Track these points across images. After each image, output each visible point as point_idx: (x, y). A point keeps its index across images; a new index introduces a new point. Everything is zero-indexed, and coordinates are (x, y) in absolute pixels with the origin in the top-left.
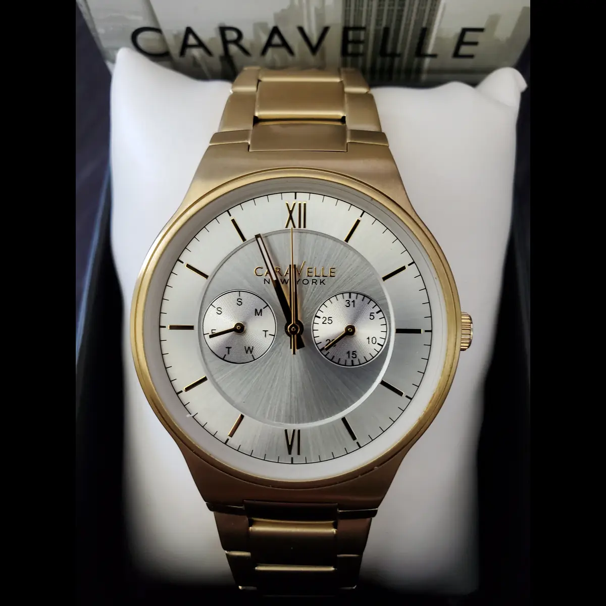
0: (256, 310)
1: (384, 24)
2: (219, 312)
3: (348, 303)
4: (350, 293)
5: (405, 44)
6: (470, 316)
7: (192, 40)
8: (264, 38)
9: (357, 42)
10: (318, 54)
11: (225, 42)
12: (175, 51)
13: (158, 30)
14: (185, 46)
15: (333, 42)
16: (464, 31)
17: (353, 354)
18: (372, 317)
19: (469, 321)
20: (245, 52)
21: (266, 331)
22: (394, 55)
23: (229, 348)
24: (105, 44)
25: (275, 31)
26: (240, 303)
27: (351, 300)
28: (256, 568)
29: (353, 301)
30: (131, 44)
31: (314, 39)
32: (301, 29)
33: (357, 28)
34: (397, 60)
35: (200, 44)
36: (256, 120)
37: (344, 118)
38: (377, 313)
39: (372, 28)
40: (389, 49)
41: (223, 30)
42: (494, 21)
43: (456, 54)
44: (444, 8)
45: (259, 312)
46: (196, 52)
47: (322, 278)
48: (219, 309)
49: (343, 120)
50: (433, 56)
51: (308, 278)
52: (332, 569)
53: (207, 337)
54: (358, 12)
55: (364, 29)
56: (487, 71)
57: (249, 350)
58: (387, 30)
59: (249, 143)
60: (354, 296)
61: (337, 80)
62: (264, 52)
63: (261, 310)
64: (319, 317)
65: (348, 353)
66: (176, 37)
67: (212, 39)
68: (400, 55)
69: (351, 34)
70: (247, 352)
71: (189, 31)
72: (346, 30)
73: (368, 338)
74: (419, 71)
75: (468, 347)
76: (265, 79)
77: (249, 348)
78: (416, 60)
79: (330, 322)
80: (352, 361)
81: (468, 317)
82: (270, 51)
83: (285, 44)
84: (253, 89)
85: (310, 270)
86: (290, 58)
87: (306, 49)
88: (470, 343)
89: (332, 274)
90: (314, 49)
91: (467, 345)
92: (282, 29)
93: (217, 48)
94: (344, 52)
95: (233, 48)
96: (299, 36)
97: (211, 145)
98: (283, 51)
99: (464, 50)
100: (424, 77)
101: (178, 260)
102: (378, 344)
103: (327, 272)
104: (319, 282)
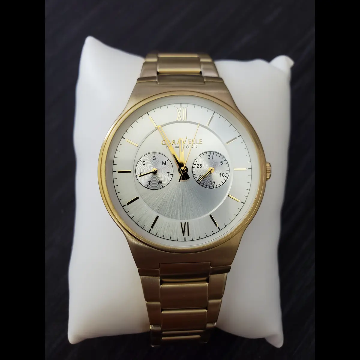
0: (163, 162)
2: (144, 163)
3: (209, 157)
4: (210, 152)
6: (269, 163)
17: (213, 182)
18: (222, 163)
19: (269, 166)
21: (168, 173)
23: (149, 182)
26: (154, 159)
27: (211, 155)
36: (158, 73)
37: (201, 72)
38: (224, 161)
47: (196, 145)
48: (144, 162)
51: (189, 145)
53: (138, 176)
57: (160, 182)
59: (157, 81)
60: (212, 153)
63: (165, 162)
64: (195, 165)
65: (211, 182)
70: (159, 184)
73: (220, 174)
75: (269, 179)
76: (161, 56)
77: (160, 181)
79: (201, 167)
80: (213, 186)
81: (269, 164)
84: (155, 60)
85: (190, 141)
88: (270, 177)
89: (201, 143)
91: (268, 178)
97: (137, 82)
101: (122, 137)
102: (225, 177)
103: (198, 142)
104: (194, 147)
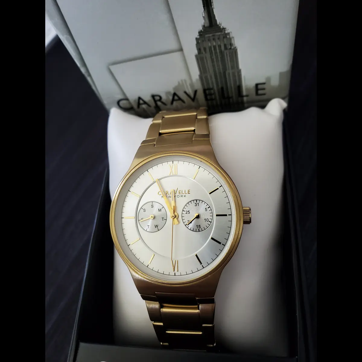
0: (159, 209)
1: (220, 86)
4: (196, 200)
5: (233, 92)
7: (141, 102)
8: (171, 98)
9: (211, 94)
10: (195, 101)
11: (155, 101)
12: (135, 106)
13: (127, 99)
14: (139, 104)
15: (201, 96)
16: (257, 85)
17: (199, 226)
18: (206, 210)
20: (164, 103)
21: (163, 218)
22: (229, 98)
23: (148, 226)
24: (107, 107)
25: (175, 94)
26: (152, 207)
27: (197, 203)
28: (166, 332)
29: (198, 204)
30: (118, 106)
31: (192, 95)
32: (185, 92)
33: (209, 89)
34: (231, 100)
35: (145, 103)
36: (160, 134)
37: (195, 129)
38: (208, 208)
39: (215, 88)
40: (226, 95)
41: (153, 96)
42: (268, 79)
43: (257, 94)
44: (244, 77)
45: (160, 210)
46: (144, 106)
47: (185, 195)
48: (144, 210)
49: (194, 131)
50: (247, 96)
51: (179, 195)
52: (201, 333)
53: (140, 221)
54: (208, 83)
55: (212, 89)
56: (268, 100)
58: (222, 88)
59: (155, 143)
60: (198, 201)
61: (195, 114)
62: (172, 103)
64: (184, 211)
65: (197, 226)
66: (135, 101)
67: (149, 101)
68: (232, 97)
69: (207, 92)
70: (155, 227)
71: (140, 98)
72: (205, 91)
73: (205, 219)
74: (243, 103)
76: (166, 117)
77: (156, 225)
78: (240, 99)
79: (189, 213)
80: (199, 229)
82: (175, 103)
83: (180, 99)
84: (160, 121)
85: (180, 191)
86: (183, 104)
87: (189, 99)
89: (189, 193)
90: (193, 99)
92: (177, 93)
93: (152, 104)
94: (206, 99)
95: (159, 103)
96: (185, 95)
97: (141, 145)
98: (180, 102)
99: (260, 92)
100: (246, 105)
101: (129, 191)
102: (209, 221)
103: (187, 192)
104: (183, 196)
